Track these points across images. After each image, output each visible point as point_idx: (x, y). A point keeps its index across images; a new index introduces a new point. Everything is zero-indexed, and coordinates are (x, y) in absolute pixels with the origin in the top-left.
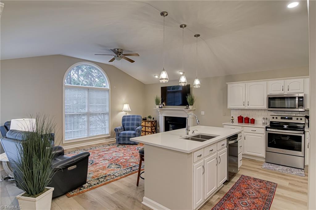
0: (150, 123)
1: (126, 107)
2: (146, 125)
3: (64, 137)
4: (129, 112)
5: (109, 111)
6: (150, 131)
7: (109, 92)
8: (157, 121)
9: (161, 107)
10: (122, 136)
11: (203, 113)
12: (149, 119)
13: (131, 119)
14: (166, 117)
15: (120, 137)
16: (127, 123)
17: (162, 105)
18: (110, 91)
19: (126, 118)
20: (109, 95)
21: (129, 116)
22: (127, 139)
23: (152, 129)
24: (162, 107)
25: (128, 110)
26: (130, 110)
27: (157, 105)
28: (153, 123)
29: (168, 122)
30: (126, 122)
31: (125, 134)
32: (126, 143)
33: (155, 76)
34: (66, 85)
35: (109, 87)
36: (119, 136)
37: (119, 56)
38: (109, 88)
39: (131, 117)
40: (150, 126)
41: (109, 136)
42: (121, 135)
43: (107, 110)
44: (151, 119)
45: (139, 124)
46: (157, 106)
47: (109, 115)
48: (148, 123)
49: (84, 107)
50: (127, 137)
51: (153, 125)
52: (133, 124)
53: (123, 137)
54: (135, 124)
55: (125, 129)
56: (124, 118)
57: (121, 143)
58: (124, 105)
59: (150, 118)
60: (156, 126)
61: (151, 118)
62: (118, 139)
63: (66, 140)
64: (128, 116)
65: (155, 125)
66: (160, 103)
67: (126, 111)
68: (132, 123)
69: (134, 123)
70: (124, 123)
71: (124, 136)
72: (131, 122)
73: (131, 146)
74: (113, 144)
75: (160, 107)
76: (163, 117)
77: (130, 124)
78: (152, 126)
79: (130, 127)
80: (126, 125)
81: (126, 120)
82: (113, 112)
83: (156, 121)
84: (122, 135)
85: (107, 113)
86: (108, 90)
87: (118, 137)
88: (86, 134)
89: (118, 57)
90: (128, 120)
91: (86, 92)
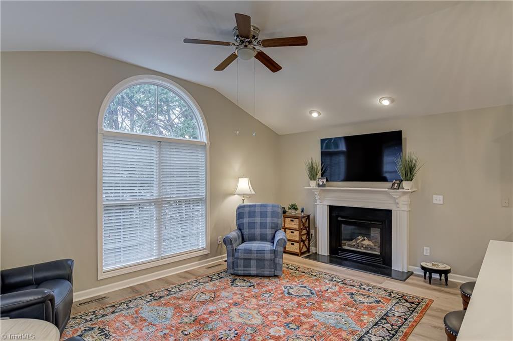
0: (296, 222)
1: (244, 185)
2: (286, 226)
3: (102, 262)
4: (250, 196)
5: (206, 195)
6: (297, 239)
7: (206, 151)
8: (311, 217)
9: (321, 183)
10: (242, 257)
11: (438, 199)
12: (293, 212)
13: (258, 214)
14: (332, 209)
15: (238, 259)
16: (249, 223)
17: (325, 181)
18: (208, 148)
19: (247, 210)
20: (206, 157)
21: (254, 206)
22: (254, 263)
23: (300, 235)
24: (323, 186)
25: (250, 193)
26: (254, 193)
27: (311, 180)
28: (303, 220)
29: (339, 219)
30: (246, 221)
31: (249, 251)
32: (252, 272)
33: (311, 113)
34: (105, 129)
35: (207, 139)
36: (234, 255)
37: (249, 46)
38: (205, 140)
39: (258, 210)
40: (297, 227)
41: (208, 252)
42: (241, 255)
43: (202, 191)
44: (297, 212)
45: (277, 224)
46: (313, 184)
47: (206, 202)
48: (292, 221)
49: (150, 184)
50: (254, 260)
51: (304, 225)
52: (263, 226)
53: (245, 259)
54: (269, 225)
55: (246, 237)
56: (241, 210)
57: (241, 272)
58: (240, 179)
59: (294, 209)
60: (309, 227)
61: (296, 209)
62: (233, 263)
63: (105, 269)
64: (250, 206)
65: (307, 225)
66: (319, 175)
67: (243, 195)
68: (261, 224)
69: (266, 223)
70: (243, 223)
71: (247, 256)
72: (258, 220)
73: (266, 281)
74: (220, 276)
75: (318, 184)
76: (326, 206)
77: (257, 226)
78: (301, 227)
79: (257, 232)
80: (246, 226)
81: (246, 215)
82: (215, 196)
83: (308, 217)
84: (243, 254)
85: (201, 199)
86: (203, 146)
87: (231, 260)
88: (155, 252)
89: (246, 49)
90: (252, 215)
91: (155, 150)
